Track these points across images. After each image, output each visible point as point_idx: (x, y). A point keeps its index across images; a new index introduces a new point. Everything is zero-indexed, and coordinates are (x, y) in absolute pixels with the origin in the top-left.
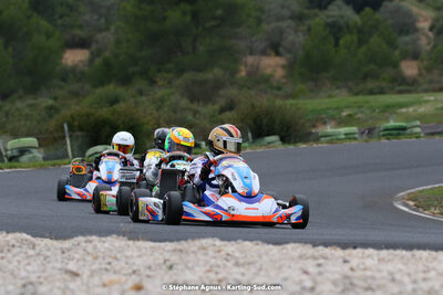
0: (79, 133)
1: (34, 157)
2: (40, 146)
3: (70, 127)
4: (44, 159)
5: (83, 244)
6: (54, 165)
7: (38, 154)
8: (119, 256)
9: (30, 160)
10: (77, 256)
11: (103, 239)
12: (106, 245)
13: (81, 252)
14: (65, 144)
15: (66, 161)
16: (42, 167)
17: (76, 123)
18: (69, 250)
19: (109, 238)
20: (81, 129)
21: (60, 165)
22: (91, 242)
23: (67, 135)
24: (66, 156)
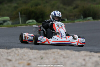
0: (24, 16)
1: (8, 23)
2: (11, 20)
3: (21, 13)
4: (12, 24)
5: (15, 51)
6: (15, 26)
7: (10, 23)
8: (26, 55)
9: (7, 24)
10: (12, 55)
11: (22, 49)
12: (22, 51)
13: (14, 53)
14: (19, 19)
15: (19, 25)
16: (10, 27)
17: (23, 12)
18: (10, 52)
19: (24, 49)
20: (24, 14)
21: (17, 26)
22: (17, 50)
23: (20, 16)
24: (19, 23)
